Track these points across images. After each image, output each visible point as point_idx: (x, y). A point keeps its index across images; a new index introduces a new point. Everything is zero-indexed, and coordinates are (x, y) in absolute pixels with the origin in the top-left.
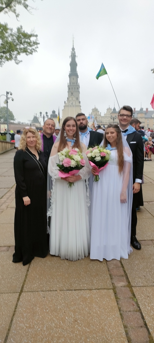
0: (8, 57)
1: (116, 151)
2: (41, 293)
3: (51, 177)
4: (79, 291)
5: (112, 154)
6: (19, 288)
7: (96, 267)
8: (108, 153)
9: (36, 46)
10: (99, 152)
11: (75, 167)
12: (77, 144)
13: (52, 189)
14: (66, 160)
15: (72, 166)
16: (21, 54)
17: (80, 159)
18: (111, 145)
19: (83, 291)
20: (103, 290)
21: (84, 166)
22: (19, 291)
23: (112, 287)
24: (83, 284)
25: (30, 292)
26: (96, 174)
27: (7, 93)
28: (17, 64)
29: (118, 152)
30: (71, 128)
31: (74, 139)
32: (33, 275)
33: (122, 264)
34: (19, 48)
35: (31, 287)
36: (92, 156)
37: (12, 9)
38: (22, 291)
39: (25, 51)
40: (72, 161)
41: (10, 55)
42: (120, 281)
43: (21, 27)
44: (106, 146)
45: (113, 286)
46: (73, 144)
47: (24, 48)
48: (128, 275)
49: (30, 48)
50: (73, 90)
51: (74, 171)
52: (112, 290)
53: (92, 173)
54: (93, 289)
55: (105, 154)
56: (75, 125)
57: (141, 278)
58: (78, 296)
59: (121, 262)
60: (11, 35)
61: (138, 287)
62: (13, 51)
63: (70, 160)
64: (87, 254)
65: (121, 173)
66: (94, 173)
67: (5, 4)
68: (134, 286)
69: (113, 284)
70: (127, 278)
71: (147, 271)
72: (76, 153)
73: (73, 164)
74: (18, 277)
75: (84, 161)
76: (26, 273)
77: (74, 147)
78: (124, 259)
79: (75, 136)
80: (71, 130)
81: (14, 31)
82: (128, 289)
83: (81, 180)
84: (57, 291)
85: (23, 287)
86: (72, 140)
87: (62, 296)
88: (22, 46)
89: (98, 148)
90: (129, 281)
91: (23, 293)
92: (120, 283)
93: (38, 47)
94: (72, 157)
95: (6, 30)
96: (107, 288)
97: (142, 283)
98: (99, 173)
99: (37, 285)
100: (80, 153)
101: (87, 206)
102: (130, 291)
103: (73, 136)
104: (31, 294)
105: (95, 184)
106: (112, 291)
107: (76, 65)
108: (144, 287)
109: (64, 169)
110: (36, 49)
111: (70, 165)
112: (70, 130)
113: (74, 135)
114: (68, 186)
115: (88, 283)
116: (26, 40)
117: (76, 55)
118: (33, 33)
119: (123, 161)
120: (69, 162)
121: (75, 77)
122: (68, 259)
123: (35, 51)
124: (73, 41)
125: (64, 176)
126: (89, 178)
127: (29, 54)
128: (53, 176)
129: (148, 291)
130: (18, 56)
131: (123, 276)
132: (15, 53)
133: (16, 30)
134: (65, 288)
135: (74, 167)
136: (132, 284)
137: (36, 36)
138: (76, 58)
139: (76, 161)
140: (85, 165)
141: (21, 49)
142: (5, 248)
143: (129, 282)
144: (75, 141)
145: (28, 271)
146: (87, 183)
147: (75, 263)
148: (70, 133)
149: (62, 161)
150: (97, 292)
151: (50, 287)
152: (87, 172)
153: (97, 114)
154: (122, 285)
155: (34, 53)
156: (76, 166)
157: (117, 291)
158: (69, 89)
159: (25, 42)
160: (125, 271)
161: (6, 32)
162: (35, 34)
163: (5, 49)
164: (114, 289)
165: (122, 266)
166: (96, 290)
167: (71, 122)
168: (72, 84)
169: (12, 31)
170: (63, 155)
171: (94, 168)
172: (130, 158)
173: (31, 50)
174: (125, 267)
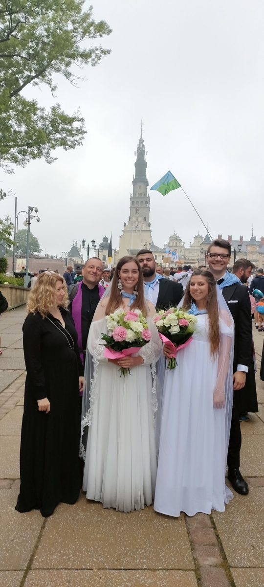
0: (36, 152)
1: (207, 316)
2: (64, 573)
3: (92, 357)
4: (133, 571)
5: (200, 321)
6: (25, 561)
7: (166, 526)
8: (191, 321)
9: (80, 136)
10: (177, 318)
11: (133, 342)
12: (139, 303)
13: (92, 377)
14: (119, 329)
15: (128, 341)
16: (57, 148)
17: (143, 328)
18: (198, 306)
19: (140, 571)
20: (176, 571)
21: (148, 342)
22: (25, 568)
23: (192, 567)
24: (141, 558)
25: (45, 569)
26: (171, 356)
27: (31, 209)
28: (49, 163)
29: (210, 318)
30: (130, 275)
31: (135, 292)
32: (51, 537)
33: (213, 522)
34: (53, 137)
35: (46, 559)
36: (164, 325)
37: (46, 78)
38: (29, 568)
39: (63, 143)
40: (129, 331)
41: (39, 149)
42: (208, 556)
43: (59, 105)
44: (187, 306)
45: (195, 564)
46: (132, 302)
47: (62, 139)
48: (224, 543)
49: (72, 139)
50: (140, 206)
51: (131, 350)
52: (193, 572)
53: (164, 353)
54: (158, 570)
55: (186, 323)
56: (138, 271)
57: (246, 550)
58: (130, 581)
59: (211, 517)
60: (42, 118)
61: (241, 567)
62: (44, 144)
63: (125, 330)
64: (149, 502)
65: (215, 354)
66: (168, 355)
67: (36, 71)
68: (234, 566)
69: (195, 560)
70: (222, 550)
71: (258, 537)
72: (136, 318)
73: (130, 336)
74: (24, 539)
75: (150, 332)
76: (39, 532)
77: (133, 307)
78: (217, 512)
79: (136, 289)
80: (129, 278)
81: (46, 112)
82: (223, 571)
83: (143, 365)
84: (92, 569)
85: (31, 560)
86: (131, 295)
87: (101, 581)
88: (58, 136)
89: (175, 311)
90: (225, 554)
91: (31, 572)
92: (209, 559)
93: (83, 138)
94: (128, 324)
95: (34, 111)
96: (184, 568)
97: (249, 560)
98: (176, 354)
99: (57, 555)
100: (143, 318)
101: (153, 411)
102: (227, 575)
103: (134, 288)
104: (45, 574)
105: (168, 373)
106: (192, 574)
107: (145, 165)
108: (253, 569)
109: (113, 344)
110: (81, 141)
111: (125, 338)
112: (127, 279)
113: (135, 286)
114: (119, 373)
115: (150, 556)
116: (66, 126)
117: (146, 150)
118: (76, 115)
119: (218, 336)
120: (123, 334)
121: (142, 185)
122: (115, 509)
123: (79, 143)
124: (142, 129)
125: (113, 356)
126: (157, 361)
127: (69, 149)
128: (96, 355)
129: (259, 576)
130: (52, 150)
131: (213, 545)
132: (47, 146)
133: (50, 111)
134: (108, 565)
135: (131, 342)
136: (231, 562)
137: (82, 120)
138: (145, 154)
139: (135, 332)
140: (151, 339)
141: (56, 140)
142: (5, 483)
143: (225, 558)
144: (135, 297)
145: (43, 527)
146: (154, 370)
147: (129, 516)
148: (128, 283)
149: (112, 331)
150: (165, 574)
151: (80, 562)
152: (155, 351)
153: (178, 245)
154: (211, 564)
155: (76, 147)
156: (135, 340)
157: (203, 576)
158: (132, 203)
159: (62, 130)
160: (218, 536)
161: (35, 114)
162: (80, 117)
163: (32, 140)
164: (197, 570)
165: (213, 526)
166: (164, 571)
167: (131, 266)
168: (137, 196)
169: (43, 113)
170: (113, 320)
171: (167, 346)
172: (231, 329)
173: (72, 142)
174: (218, 528)
